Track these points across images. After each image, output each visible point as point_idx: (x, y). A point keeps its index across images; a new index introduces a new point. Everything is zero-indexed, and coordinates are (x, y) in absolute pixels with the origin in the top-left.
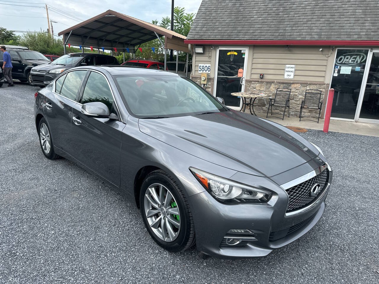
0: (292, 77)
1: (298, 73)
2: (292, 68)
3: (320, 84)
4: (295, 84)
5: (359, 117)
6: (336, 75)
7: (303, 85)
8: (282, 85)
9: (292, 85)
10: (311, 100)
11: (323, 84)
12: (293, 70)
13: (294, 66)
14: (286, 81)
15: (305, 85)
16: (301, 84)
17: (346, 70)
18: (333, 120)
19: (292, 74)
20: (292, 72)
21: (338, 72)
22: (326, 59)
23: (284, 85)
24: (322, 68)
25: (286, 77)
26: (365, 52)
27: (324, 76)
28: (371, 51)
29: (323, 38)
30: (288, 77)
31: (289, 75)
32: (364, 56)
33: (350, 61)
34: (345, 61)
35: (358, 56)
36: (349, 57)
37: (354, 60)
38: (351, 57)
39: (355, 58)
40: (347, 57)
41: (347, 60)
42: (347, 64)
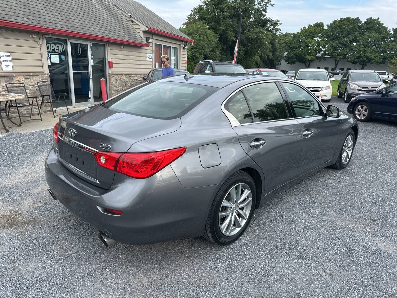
0: (11, 68)
1: (17, 62)
2: (8, 56)
3: (43, 75)
4: (18, 77)
5: (76, 103)
6: (50, 64)
7: (26, 77)
8: (3, 79)
9: (14, 78)
10: (38, 93)
11: (44, 75)
12: (9, 59)
13: (9, 54)
14: (9, 74)
15: (28, 77)
16: (24, 76)
17: (55, 59)
18: (60, 110)
19: (10, 64)
20: (9, 61)
21: (50, 61)
22: (39, 46)
23: (6, 79)
24: (39, 57)
25: (4, 68)
26: (65, 42)
27: (41, 65)
28: (69, 41)
29: (35, 23)
30: (7, 68)
31: (7, 66)
32: (64, 46)
33: (55, 50)
34: (51, 49)
35: (60, 45)
36: (54, 45)
37: (58, 48)
38: (55, 46)
39: (58, 47)
40: (52, 45)
41: (53, 48)
42: (53, 52)
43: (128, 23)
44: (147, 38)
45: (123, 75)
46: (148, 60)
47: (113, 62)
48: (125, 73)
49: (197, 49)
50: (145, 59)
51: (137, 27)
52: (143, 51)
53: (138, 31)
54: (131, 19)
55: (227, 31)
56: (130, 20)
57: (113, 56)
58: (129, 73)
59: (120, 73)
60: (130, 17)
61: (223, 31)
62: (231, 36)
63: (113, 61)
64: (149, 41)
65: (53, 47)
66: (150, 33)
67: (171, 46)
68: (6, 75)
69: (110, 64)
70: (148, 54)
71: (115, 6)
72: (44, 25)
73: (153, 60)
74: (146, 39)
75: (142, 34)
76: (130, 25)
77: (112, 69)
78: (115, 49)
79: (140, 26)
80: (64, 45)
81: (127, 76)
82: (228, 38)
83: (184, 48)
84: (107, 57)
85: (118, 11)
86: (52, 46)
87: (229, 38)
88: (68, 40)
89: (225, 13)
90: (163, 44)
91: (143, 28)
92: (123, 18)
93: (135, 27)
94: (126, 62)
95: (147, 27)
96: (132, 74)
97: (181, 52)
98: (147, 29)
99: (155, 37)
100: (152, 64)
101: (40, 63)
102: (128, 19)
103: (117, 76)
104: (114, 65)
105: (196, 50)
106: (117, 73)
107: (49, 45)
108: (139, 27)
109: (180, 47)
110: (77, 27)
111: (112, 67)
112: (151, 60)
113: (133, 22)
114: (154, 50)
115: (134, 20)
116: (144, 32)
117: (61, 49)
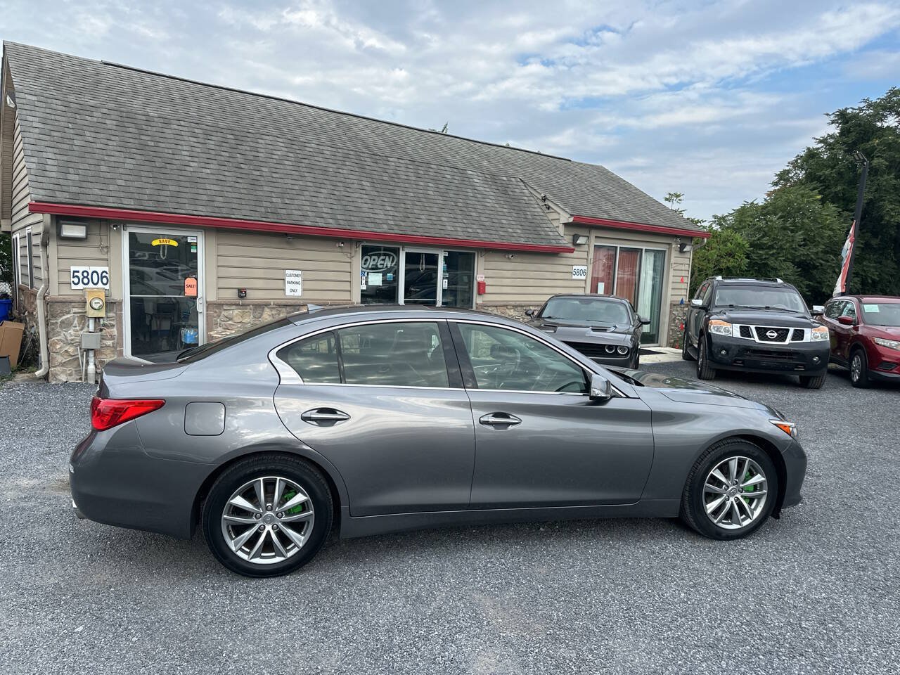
0: (298, 293)
1: (310, 285)
2: (297, 276)
6: (364, 287)
9: (301, 307)
12: (299, 279)
13: (299, 272)
14: (293, 302)
17: (376, 279)
19: (299, 288)
20: (297, 283)
21: (367, 282)
22: (348, 260)
23: (288, 309)
24: (346, 277)
25: (288, 293)
26: (397, 252)
27: (349, 289)
28: (403, 250)
29: (344, 225)
30: (292, 294)
31: (293, 290)
32: (395, 257)
33: (378, 264)
34: (371, 263)
35: (387, 257)
36: (376, 257)
37: (382, 262)
38: (379, 258)
39: (384, 260)
40: (373, 257)
41: (375, 263)
42: (375, 269)
43: (539, 210)
44: (574, 236)
45: (509, 307)
46: (574, 277)
47: (487, 284)
48: (513, 303)
49: (774, 248)
50: (568, 276)
51: (555, 216)
52: (564, 261)
53: (555, 223)
54: (547, 202)
55: (882, 203)
56: (543, 204)
57: (490, 273)
58: (523, 304)
59: (502, 304)
60: (544, 199)
61: (871, 203)
62: (892, 214)
63: (488, 282)
64: (578, 242)
65: (374, 260)
66: (580, 225)
67: (644, 248)
68: (289, 304)
69: (482, 287)
70: (574, 267)
71: (522, 181)
72: (358, 227)
73: (586, 277)
74: (571, 237)
75: (561, 230)
76: (542, 214)
77: (484, 295)
78: (496, 259)
79: (559, 214)
80: (394, 255)
81: (519, 308)
82: (882, 220)
83: (681, 251)
84: (477, 274)
85: (526, 191)
86: (372, 259)
87: (887, 218)
88: (401, 250)
89: (875, 161)
90: (619, 245)
91: (566, 218)
92: (532, 202)
93: (550, 218)
94: (518, 282)
95: (572, 215)
96: (530, 306)
97: (673, 260)
98: (571, 220)
99: (594, 234)
100: (584, 286)
101: (346, 286)
102: (542, 203)
103: (495, 308)
104: (488, 289)
105: (771, 252)
106: (496, 304)
107: (368, 258)
108: (558, 217)
109: (670, 249)
110: (419, 226)
111: (484, 293)
112: (583, 277)
113: (549, 208)
114: (592, 257)
115: (550, 204)
116: (566, 225)
117: (389, 263)
